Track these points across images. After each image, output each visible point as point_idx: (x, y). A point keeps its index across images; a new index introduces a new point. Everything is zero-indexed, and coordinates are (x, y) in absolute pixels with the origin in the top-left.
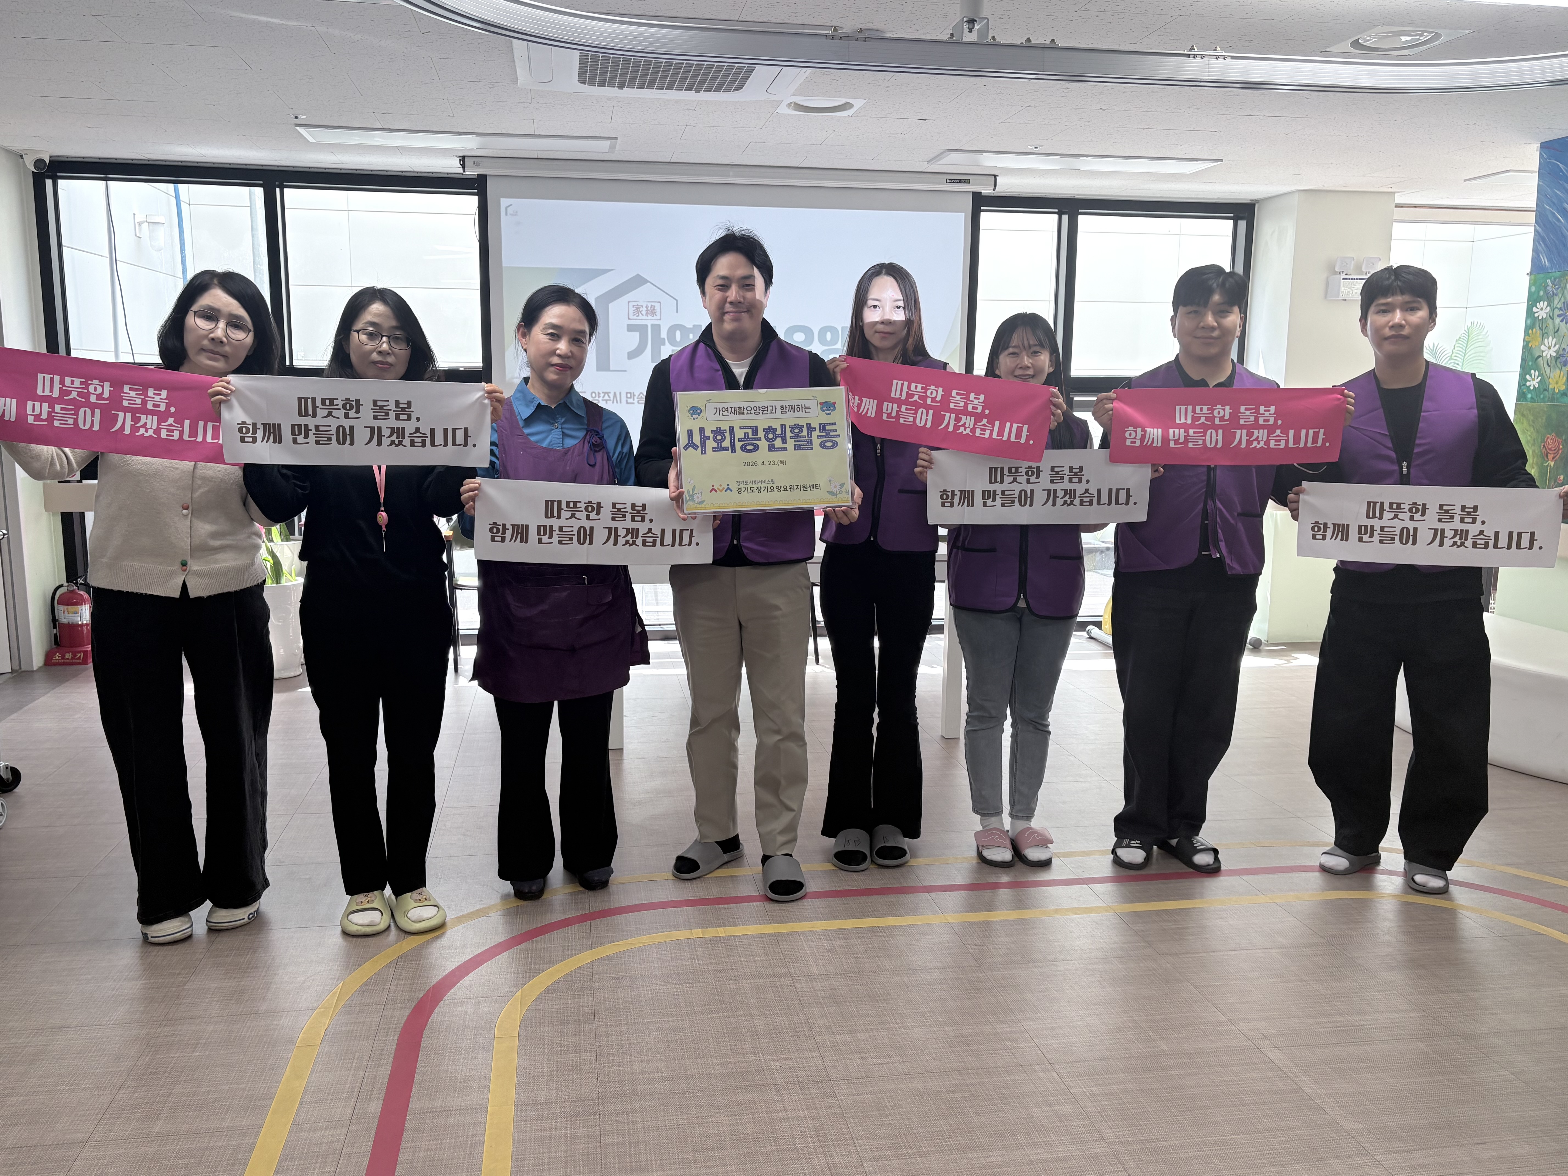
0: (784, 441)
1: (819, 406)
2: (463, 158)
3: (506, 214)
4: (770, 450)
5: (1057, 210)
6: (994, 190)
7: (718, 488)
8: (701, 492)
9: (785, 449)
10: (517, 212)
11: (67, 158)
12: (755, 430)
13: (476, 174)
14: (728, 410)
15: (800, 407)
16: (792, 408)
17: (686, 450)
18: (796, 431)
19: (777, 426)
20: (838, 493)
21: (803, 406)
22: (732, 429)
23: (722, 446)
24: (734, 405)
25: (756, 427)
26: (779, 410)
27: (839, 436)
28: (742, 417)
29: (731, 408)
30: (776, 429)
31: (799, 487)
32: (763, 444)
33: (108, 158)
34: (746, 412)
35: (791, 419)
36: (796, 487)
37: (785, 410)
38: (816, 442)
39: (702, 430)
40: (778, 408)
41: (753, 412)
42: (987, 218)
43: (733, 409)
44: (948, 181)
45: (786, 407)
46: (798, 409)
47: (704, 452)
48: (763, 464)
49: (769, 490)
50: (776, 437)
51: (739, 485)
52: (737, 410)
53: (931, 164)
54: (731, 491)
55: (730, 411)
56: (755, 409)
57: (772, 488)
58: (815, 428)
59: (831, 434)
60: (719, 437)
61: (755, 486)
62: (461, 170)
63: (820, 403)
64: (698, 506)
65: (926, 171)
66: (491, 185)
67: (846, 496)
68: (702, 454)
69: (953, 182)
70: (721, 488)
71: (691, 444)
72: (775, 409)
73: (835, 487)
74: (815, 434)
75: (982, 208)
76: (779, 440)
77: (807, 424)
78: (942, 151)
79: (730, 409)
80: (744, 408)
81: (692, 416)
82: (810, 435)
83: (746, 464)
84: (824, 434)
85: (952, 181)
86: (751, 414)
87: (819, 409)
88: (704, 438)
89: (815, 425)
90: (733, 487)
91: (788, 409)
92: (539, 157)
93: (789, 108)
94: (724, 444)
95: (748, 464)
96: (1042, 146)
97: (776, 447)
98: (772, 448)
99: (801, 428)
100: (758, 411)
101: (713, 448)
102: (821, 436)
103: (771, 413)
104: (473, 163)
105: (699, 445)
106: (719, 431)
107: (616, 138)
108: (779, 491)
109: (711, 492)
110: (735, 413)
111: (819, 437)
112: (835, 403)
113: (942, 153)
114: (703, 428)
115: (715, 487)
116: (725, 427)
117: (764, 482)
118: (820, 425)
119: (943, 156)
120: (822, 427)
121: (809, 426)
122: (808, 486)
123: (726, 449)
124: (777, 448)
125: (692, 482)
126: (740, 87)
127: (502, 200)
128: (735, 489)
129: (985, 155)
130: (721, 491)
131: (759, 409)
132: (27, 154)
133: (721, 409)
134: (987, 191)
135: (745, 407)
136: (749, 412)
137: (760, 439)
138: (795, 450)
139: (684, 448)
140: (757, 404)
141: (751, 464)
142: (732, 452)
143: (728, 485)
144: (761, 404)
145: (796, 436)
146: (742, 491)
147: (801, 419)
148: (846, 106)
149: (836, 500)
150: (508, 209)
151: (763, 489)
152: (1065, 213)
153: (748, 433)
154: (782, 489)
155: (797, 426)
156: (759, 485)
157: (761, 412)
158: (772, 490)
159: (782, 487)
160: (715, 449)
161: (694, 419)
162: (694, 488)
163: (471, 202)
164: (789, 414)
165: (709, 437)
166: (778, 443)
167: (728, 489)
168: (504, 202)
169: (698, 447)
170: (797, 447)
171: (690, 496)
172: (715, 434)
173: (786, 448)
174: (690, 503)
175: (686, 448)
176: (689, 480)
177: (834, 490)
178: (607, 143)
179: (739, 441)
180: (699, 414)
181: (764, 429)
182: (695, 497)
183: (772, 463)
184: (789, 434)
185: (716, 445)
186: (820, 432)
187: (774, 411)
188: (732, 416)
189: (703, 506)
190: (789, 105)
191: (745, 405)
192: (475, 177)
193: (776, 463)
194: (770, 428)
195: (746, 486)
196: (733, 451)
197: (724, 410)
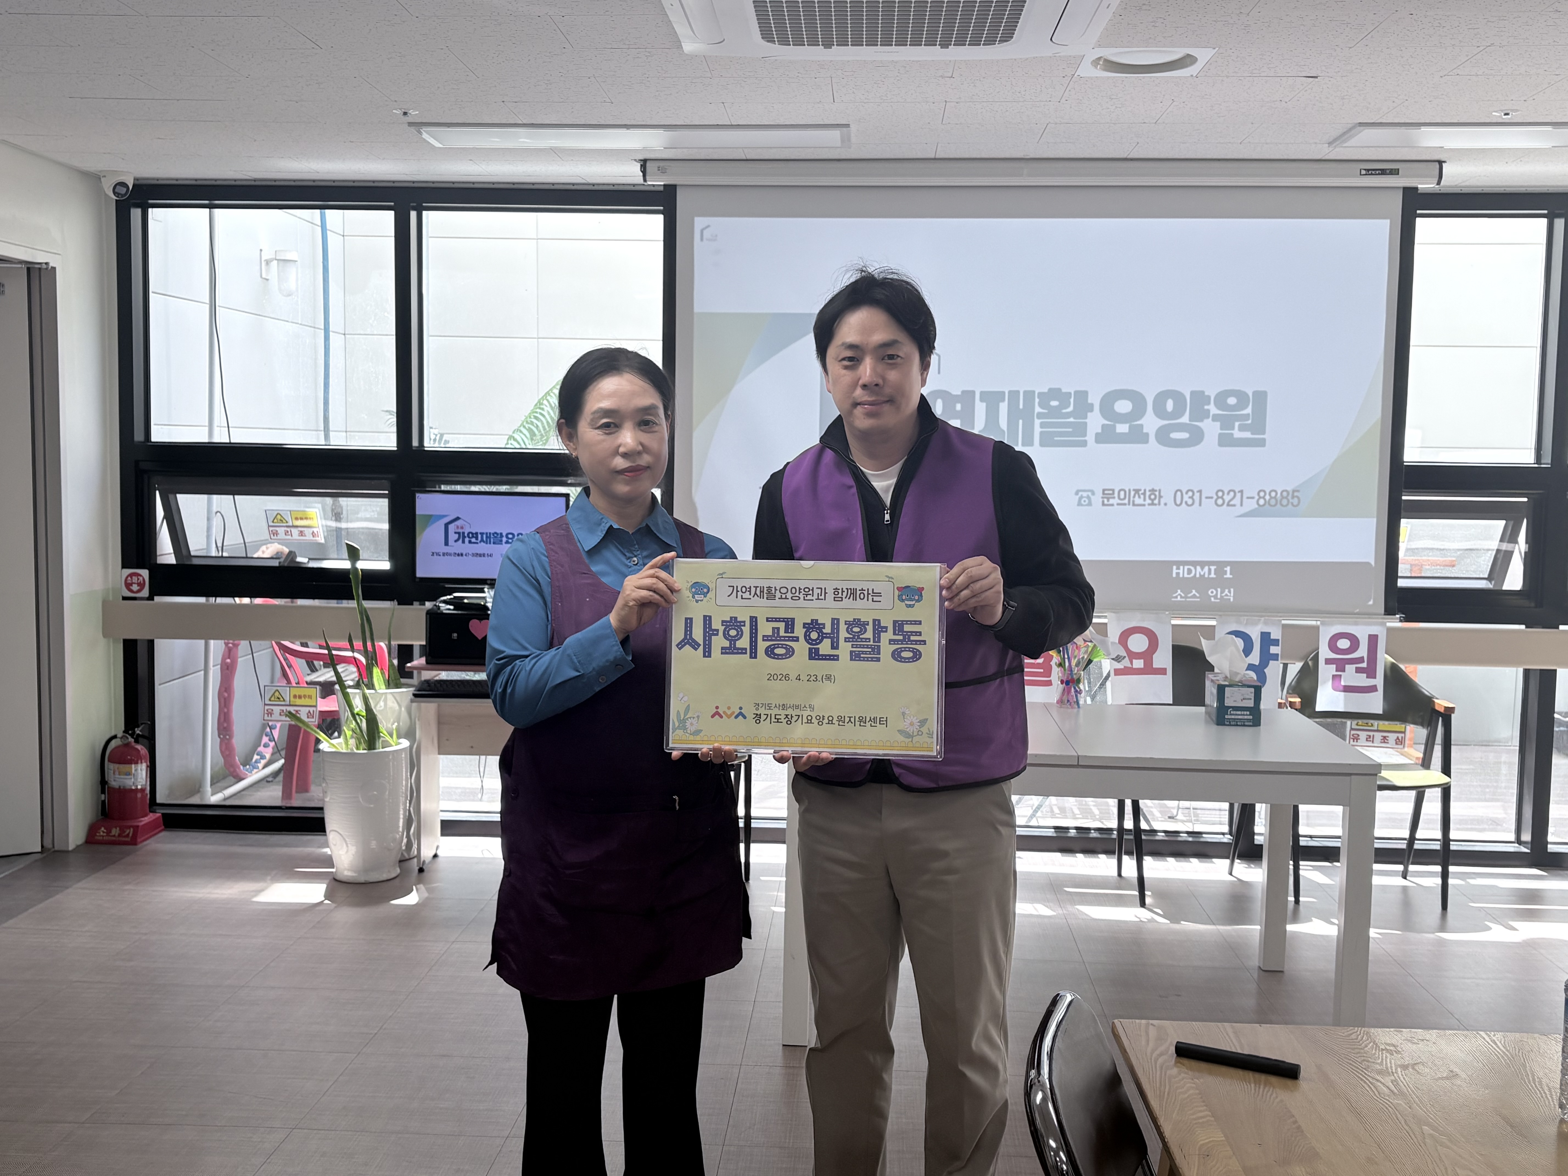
0: (834, 646)
1: (897, 592)
2: (644, 164)
3: (702, 239)
4: (811, 658)
5: (1546, 212)
6: (1439, 183)
7: (724, 712)
8: (698, 717)
9: (835, 658)
10: (716, 236)
11: (158, 180)
12: (790, 624)
13: (662, 183)
14: (750, 591)
15: (866, 593)
16: (853, 594)
17: (680, 649)
18: (856, 629)
19: (825, 620)
20: (915, 734)
21: (870, 592)
22: (754, 621)
23: (737, 646)
24: (760, 583)
25: (793, 620)
26: (830, 595)
27: (924, 642)
28: (771, 603)
29: (756, 587)
30: (824, 624)
31: (852, 720)
32: (801, 648)
33: (206, 180)
34: (778, 595)
35: (848, 611)
36: (847, 720)
37: (840, 595)
38: (886, 649)
39: (707, 620)
40: (830, 591)
41: (789, 595)
42: (1424, 227)
43: (758, 589)
44: (1363, 172)
45: (843, 592)
46: (862, 596)
47: (707, 653)
48: (798, 678)
49: (805, 720)
50: (823, 638)
51: (757, 709)
52: (765, 591)
53: (1335, 147)
54: (745, 717)
55: (753, 592)
56: (794, 590)
57: (809, 718)
58: (886, 628)
59: (912, 638)
60: (733, 633)
61: (783, 713)
62: (641, 181)
63: (899, 589)
64: (692, 738)
65: (1327, 157)
66: (682, 201)
67: (929, 740)
68: (704, 656)
69: (1372, 174)
70: (729, 712)
71: (688, 641)
72: (825, 593)
73: (912, 724)
74: (885, 637)
75: (1418, 212)
76: (827, 642)
77: (874, 621)
78: (1349, 126)
79: (753, 590)
80: (776, 590)
81: (693, 597)
82: (877, 638)
83: (772, 677)
84: (901, 638)
85: (1370, 172)
86: (786, 598)
87: (896, 597)
88: (709, 631)
89: (886, 622)
90: (749, 712)
91: (845, 594)
92: (749, 157)
93: (1096, 67)
94: (739, 644)
95: (775, 677)
96: (1517, 110)
97: (821, 653)
98: (814, 655)
99: (863, 625)
100: (797, 594)
101: (722, 648)
102: (894, 640)
103: (818, 599)
104: (656, 169)
105: (701, 642)
106: (733, 623)
107: (847, 126)
108: (820, 723)
109: (713, 716)
110: (761, 596)
111: (891, 642)
112: (923, 589)
113: (1350, 129)
114: (710, 617)
115: (720, 711)
116: (744, 616)
117: (797, 707)
118: (895, 622)
119: (1353, 132)
120: (898, 626)
121: (877, 622)
122: (868, 719)
123: (743, 651)
124: (822, 655)
125: (686, 698)
126: (1008, 37)
127: (697, 219)
128: (750, 716)
129: (1423, 129)
130: (729, 717)
131: (800, 592)
132: (105, 176)
133: (739, 589)
134: (1426, 185)
135: (778, 588)
136: (784, 596)
137: (797, 639)
138: (851, 659)
139: (677, 646)
140: (798, 584)
141: (780, 677)
142: (751, 657)
143: (741, 708)
144: (802, 584)
145: (854, 638)
146: (762, 720)
147: (864, 611)
148: (1186, 61)
149: (910, 745)
150: (705, 232)
151: (795, 718)
152: (1559, 216)
153: (778, 629)
154: (826, 721)
155: (857, 622)
156: (789, 712)
157: (801, 596)
158: (809, 721)
159: (826, 718)
160: (725, 651)
161: (697, 601)
162: (688, 709)
163: (654, 223)
164: (847, 602)
165: (717, 630)
166: (825, 647)
167: (741, 714)
168: (700, 222)
169: (699, 645)
170: (855, 656)
171: (680, 721)
172: (727, 626)
173: (838, 656)
174: (679, 732)
175: (680, 646)
176: (681, 695)
177: (910, 730)
178: (836, 134)
179: (764, 640)
180: (705, 595)
181: (804, 624)
182: (688, 724)
183: (813, 678)
184: (843, 634)
185: (727, 644)
186: (894, 634)
187: (823, 597)
188: (756, 601)
189: (698, 738)
190: (1095, 63)
191: (778, 584)
192: (662, 189)
193: (819, 678)
194: (814, 622)
195: (769, 712)
196: (754, 655)
197: (744, 590)
